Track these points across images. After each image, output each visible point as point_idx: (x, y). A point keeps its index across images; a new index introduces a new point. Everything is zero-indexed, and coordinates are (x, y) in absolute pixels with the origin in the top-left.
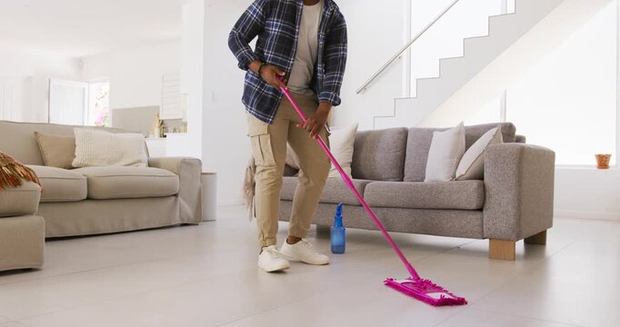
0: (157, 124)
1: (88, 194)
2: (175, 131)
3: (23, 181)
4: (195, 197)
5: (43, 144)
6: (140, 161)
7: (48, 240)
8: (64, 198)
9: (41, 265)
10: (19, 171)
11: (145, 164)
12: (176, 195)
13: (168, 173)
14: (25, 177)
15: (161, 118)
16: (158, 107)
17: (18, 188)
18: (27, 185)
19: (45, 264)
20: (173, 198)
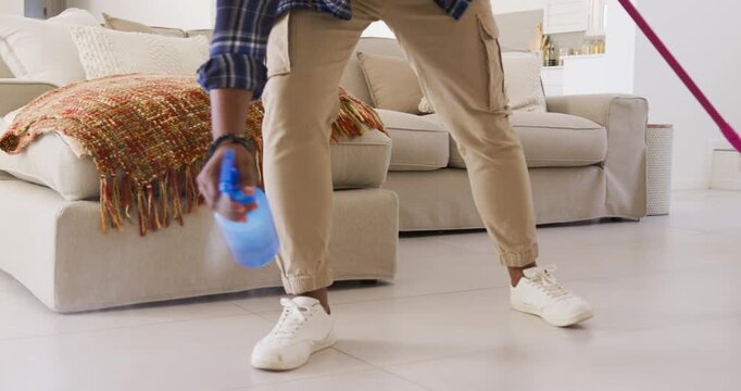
0: (539, 43)
1: (450, 158)
2: (572, 53)
3: (364, 128)
4: (634, 169)
5: (372, 74)
6: (534, 102)
7: (403, 235)
8: (417, 165)
9: (391, 277)
10: (356, 111)
11: (543, 108)
12: (599, 165)
13: (588, 123)
14: (368, 122)
15: (546, 31)
16: (540, 13)
17: (357, 141)
18: (371, 135)
19: (397, 276)
20: (595, 170)
